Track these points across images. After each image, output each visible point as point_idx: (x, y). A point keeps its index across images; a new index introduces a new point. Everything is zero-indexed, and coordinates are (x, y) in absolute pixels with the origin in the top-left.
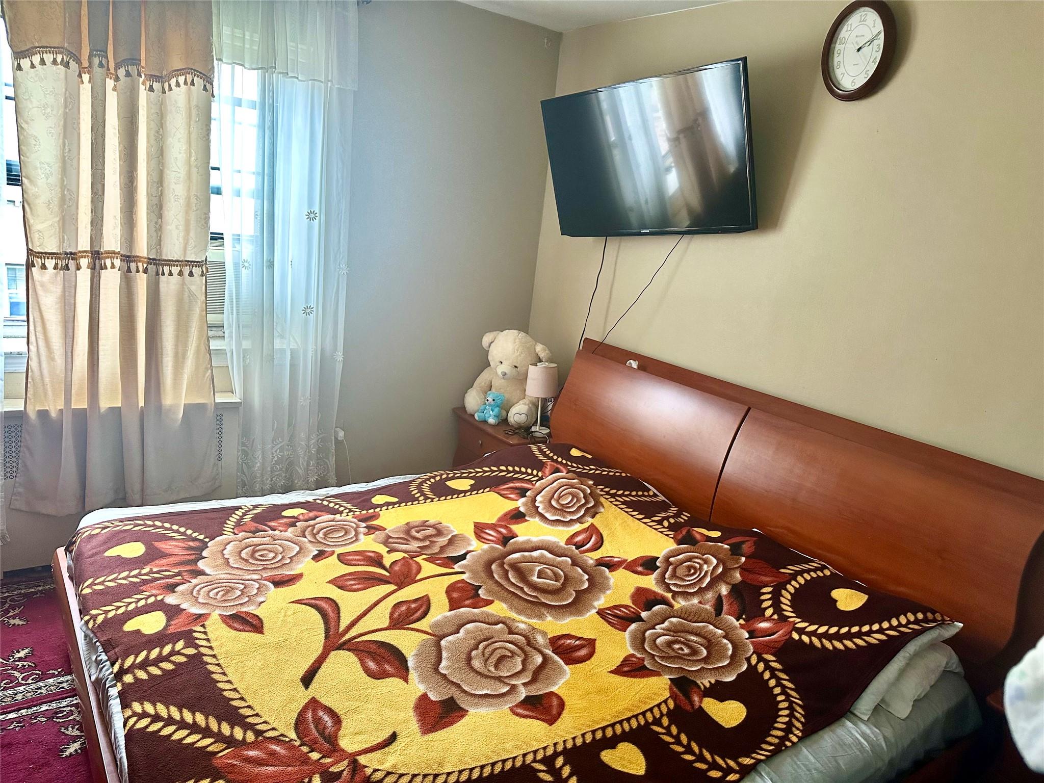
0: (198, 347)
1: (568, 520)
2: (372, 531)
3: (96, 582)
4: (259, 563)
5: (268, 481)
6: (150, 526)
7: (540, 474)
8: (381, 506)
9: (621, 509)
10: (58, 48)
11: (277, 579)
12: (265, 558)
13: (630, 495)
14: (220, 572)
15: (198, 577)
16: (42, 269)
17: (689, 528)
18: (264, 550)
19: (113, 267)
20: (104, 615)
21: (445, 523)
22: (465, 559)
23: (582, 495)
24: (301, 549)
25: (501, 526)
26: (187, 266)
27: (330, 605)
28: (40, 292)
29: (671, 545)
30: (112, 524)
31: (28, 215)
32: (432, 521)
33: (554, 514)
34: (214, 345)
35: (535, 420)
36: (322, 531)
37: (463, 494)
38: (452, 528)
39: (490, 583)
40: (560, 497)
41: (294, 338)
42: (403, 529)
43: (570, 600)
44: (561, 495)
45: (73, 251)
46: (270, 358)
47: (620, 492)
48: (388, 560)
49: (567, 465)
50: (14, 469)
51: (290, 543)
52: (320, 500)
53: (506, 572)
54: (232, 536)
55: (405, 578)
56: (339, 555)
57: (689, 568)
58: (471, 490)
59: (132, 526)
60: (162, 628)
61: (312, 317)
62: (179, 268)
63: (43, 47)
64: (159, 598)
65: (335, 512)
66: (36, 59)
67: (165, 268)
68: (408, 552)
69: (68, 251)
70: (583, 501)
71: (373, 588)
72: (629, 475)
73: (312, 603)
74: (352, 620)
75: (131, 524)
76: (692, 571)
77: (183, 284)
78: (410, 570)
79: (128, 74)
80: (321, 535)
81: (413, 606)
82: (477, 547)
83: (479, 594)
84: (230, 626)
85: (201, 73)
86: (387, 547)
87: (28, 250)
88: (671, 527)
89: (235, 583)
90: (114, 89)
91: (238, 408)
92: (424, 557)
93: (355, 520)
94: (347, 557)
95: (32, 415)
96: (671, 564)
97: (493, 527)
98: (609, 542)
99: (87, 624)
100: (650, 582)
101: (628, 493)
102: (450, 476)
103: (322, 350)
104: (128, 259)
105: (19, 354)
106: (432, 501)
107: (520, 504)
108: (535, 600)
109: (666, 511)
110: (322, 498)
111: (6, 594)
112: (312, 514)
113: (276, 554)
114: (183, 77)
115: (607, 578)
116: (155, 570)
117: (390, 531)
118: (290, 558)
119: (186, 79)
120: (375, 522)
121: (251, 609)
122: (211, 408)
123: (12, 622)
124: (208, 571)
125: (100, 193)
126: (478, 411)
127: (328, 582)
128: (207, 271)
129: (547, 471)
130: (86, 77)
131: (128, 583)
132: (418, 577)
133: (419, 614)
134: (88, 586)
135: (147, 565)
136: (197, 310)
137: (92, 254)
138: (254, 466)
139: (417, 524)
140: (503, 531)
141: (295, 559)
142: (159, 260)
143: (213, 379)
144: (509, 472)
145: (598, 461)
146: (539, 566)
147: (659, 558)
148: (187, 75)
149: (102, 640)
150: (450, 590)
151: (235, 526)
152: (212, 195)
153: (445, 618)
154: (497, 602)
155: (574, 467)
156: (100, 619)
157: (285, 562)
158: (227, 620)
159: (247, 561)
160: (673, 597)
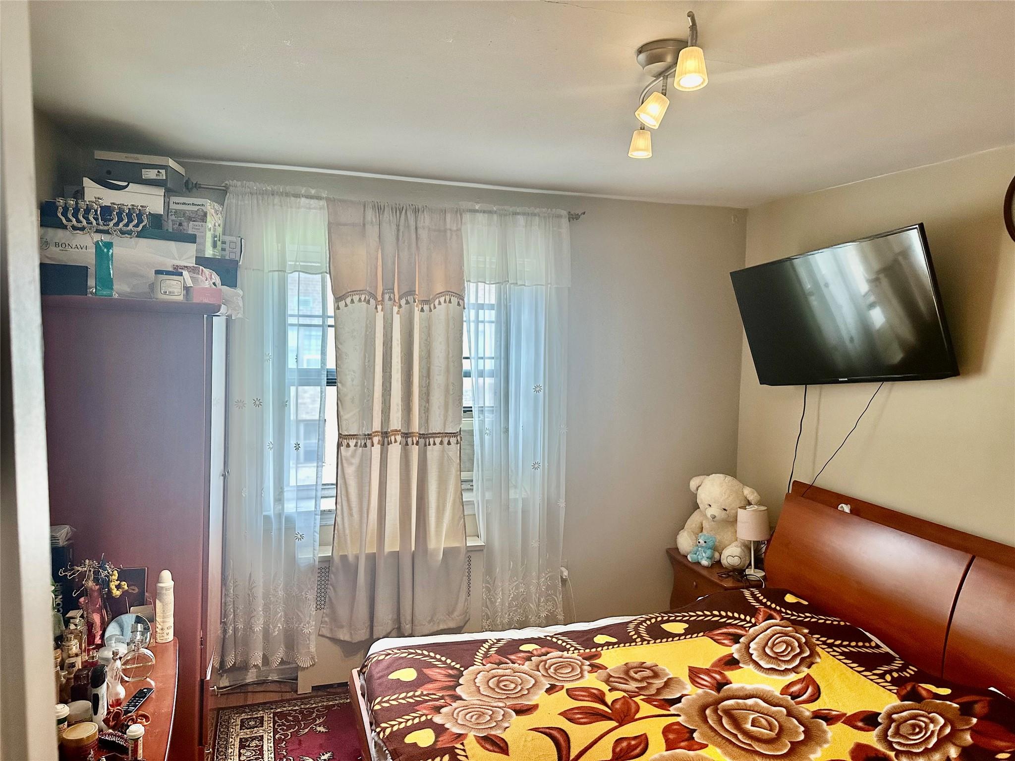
0: (454, 501)
1: (783, 669)
2: (596, 669)
3: (383, 700)
4: (503, 692)
5: (507, 616)
6: (419, 655)
7: (753, 620)
8: (602, 646)
9: (840, 660)
10: (362, 291)
11: (518, 707)
12: (507, 688)
13: (849, 645)
14: (473, 699)
15: (457, 701)
16: (347, 447)
17: (914, 683)
18: (507, 680)
19: (396, 441)
20: (390, 729)
21: (661, 666)
22: (680, 702)
23: (796, 644)
24: (536, 682)
25: (716, 672)
26: (446, 437)
27: (561, 735)
28: (345, 465)
29: (895, 701)
30: (393, 651)
31: (340, 409)
32: (649, 663)
33: (768, 663)
34: (467, 497)
35: (748, 562)
36: (553, 666)
37: (678, 638)
38: (667, 671)
39: (705, 728)
40: (774, 645)
41: (525, 489)
42: (622, 669)
43: (785, 751)
44: (775, 643)
45: (370, 433)
46: (506, 507)
47: (838, 642)
48: (610, 698)
49: (780, 612)
50: (323, 602)
51: (527, 676)
52: (551, 637)
53: (720, 719)
54: (481, 667)
55: (625, 717)
56: (567, 690)
57: (914, 726)
58: (685, 634)
59: (407, 654)
60: (432, 743)
61: (539, 471)
62: (440, 439)
63: (353, 292)
64: (429, 717)
65: (563, 649)
66: (348, 300)
67: (430, 439)
68: (628, 692)
69: (366, 433)
70: (798, 650)
71: (598, 723)
72: (848, 624)
73: (548, 732)
74: (580, 750)
75: (406, 652)
76: (917, 730)
77: (443, 451)
78: (629, 709)
79: (407, 303)
80: (552, 670)
81: (633, 742)
82: (692, 692)
83: (694, 738)
84: (482, 746)
85: (456, 294)
86: (609, 685)
87: (340, 434)
88: (894, 682)
89: (485, 709)
90: (398, 313)
91: (483, 550)
92: (642, 697)
93: (580, 658)
94: (574, 693)
95: (336, 559)
96: (893, 721)
97: (707, 672)
98: (826, 695)
99: (379, 735)
100: (871, 738)
101: (847, 643)
102: (665, 618)
103: (548, 499)
104: (406, 435)
105: (330, 511)
106: (648, 643)
107: (734, 650)
108: (749, 748)
109: (889, 664)
110: (551, 635)
111: (314, 706)
112: (544, 650)
113: (517, 685)
114: (444, 298)
115: (824, 732)
116: (425, 693)
117: (611, 670)
118: (528, 689)
119: (445, 299)
120: (598, 661)
121: (498, 732)
122: (463, 551)
123: (319, 729)
124: (464, 697)
125: (388, 389)
126: (690, 552)
127: (559, 714)
128: (461, 440)
129: (761, 617)
130: (380, 307)
131: (406, 702)
132: (637, 716)
133: (638, 750)
134: (378, 703)
135: (419, 688)
136: (454, 471)
137: (382, 434)
138: (496, 602)
139: (635, 665)
140: (718, 677)
141: (532, 690)
142: (427, 434)
143: (465, 526)
144: (722, 617)
145: (814, 608)
146: (753, 714)
147: (881, 714)
148: (447, 296)
149: (390, 749)
150: (666, 730)
151: (484, 658)
152: (464, 378)
153: (663, 757)
154: (710, 746)
155: (789, 614)
156: (388, 731)
157: (524, 693)
158: (481, 741)
159: (493, 689)
160: (897, 756)
